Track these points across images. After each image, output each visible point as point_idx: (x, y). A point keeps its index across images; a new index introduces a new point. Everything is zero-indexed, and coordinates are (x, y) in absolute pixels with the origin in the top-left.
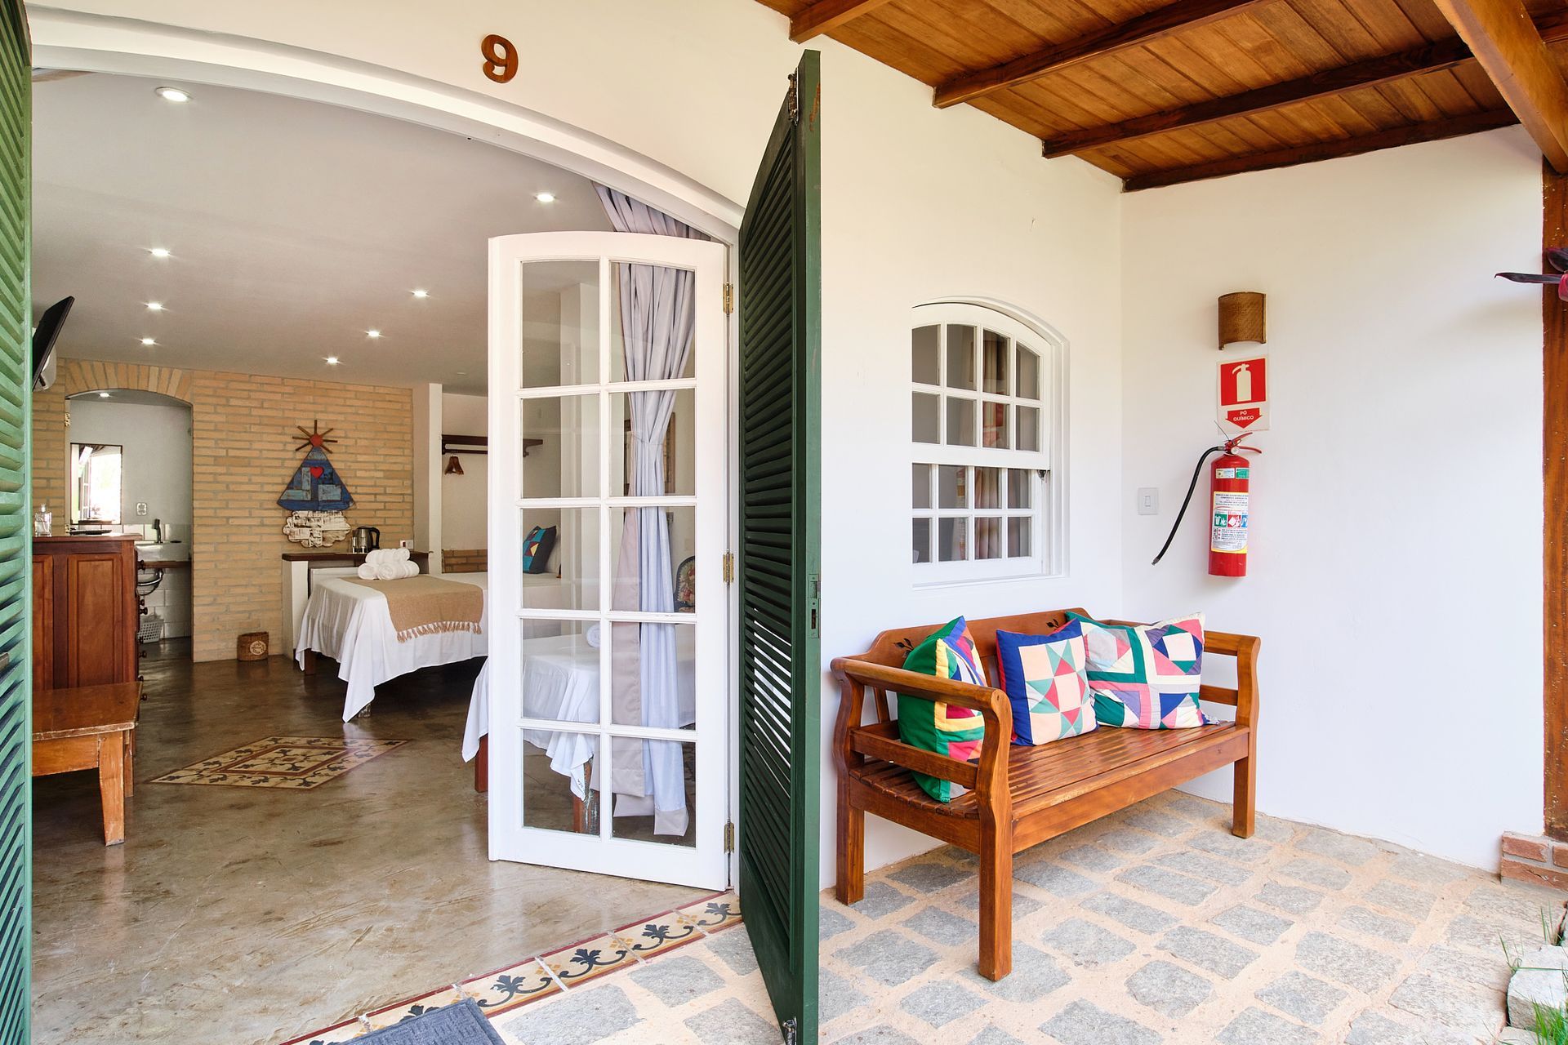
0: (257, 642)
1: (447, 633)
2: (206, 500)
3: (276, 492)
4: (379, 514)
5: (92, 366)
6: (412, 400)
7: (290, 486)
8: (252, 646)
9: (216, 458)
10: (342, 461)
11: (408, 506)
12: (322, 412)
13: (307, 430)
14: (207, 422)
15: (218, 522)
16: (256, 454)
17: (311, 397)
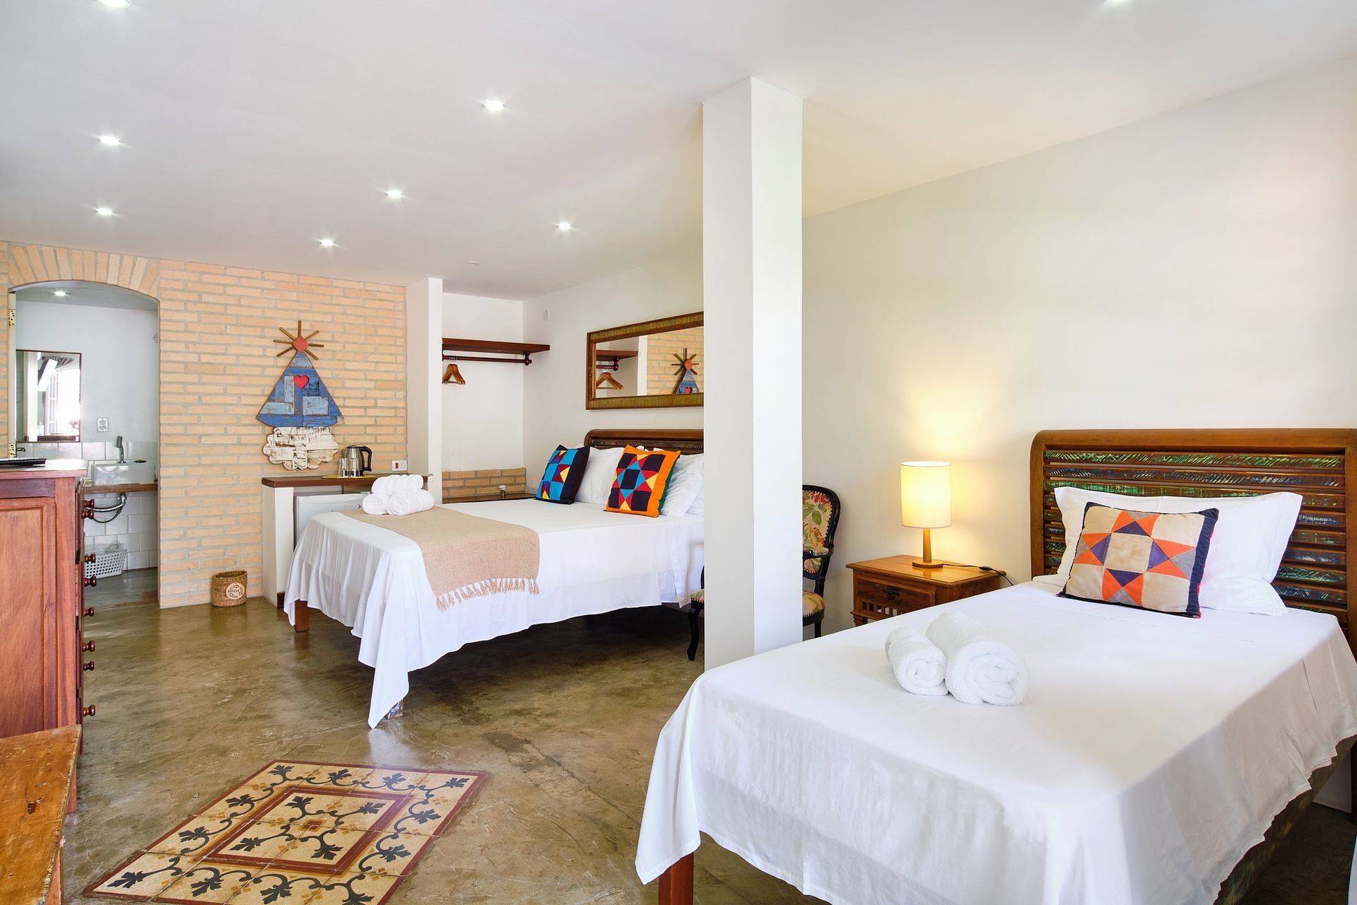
0: (234, 584)
1: (498, 593)
2: (175, 414)
3: (256, 405)
4: (369, 430)
5: (41, 252)
6: (405, 299)
7: (271, 398)
8: (228, 589)
9: (186, 364)
10: (329, 369)
11: (401, 422)
12: (306, 311)
13: (290, 332)
14: (177, 321)
15: (187, 440)
16: (232, 360)
17: (295, 294)
